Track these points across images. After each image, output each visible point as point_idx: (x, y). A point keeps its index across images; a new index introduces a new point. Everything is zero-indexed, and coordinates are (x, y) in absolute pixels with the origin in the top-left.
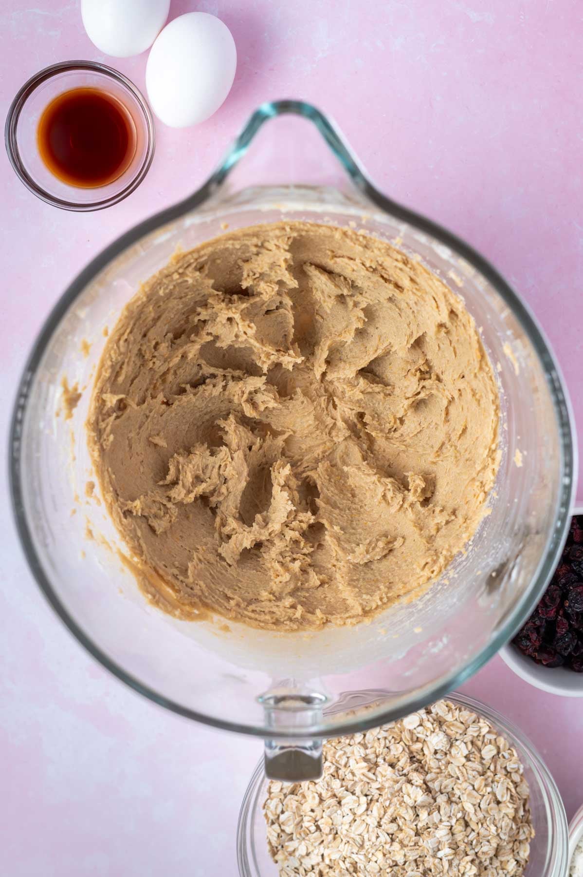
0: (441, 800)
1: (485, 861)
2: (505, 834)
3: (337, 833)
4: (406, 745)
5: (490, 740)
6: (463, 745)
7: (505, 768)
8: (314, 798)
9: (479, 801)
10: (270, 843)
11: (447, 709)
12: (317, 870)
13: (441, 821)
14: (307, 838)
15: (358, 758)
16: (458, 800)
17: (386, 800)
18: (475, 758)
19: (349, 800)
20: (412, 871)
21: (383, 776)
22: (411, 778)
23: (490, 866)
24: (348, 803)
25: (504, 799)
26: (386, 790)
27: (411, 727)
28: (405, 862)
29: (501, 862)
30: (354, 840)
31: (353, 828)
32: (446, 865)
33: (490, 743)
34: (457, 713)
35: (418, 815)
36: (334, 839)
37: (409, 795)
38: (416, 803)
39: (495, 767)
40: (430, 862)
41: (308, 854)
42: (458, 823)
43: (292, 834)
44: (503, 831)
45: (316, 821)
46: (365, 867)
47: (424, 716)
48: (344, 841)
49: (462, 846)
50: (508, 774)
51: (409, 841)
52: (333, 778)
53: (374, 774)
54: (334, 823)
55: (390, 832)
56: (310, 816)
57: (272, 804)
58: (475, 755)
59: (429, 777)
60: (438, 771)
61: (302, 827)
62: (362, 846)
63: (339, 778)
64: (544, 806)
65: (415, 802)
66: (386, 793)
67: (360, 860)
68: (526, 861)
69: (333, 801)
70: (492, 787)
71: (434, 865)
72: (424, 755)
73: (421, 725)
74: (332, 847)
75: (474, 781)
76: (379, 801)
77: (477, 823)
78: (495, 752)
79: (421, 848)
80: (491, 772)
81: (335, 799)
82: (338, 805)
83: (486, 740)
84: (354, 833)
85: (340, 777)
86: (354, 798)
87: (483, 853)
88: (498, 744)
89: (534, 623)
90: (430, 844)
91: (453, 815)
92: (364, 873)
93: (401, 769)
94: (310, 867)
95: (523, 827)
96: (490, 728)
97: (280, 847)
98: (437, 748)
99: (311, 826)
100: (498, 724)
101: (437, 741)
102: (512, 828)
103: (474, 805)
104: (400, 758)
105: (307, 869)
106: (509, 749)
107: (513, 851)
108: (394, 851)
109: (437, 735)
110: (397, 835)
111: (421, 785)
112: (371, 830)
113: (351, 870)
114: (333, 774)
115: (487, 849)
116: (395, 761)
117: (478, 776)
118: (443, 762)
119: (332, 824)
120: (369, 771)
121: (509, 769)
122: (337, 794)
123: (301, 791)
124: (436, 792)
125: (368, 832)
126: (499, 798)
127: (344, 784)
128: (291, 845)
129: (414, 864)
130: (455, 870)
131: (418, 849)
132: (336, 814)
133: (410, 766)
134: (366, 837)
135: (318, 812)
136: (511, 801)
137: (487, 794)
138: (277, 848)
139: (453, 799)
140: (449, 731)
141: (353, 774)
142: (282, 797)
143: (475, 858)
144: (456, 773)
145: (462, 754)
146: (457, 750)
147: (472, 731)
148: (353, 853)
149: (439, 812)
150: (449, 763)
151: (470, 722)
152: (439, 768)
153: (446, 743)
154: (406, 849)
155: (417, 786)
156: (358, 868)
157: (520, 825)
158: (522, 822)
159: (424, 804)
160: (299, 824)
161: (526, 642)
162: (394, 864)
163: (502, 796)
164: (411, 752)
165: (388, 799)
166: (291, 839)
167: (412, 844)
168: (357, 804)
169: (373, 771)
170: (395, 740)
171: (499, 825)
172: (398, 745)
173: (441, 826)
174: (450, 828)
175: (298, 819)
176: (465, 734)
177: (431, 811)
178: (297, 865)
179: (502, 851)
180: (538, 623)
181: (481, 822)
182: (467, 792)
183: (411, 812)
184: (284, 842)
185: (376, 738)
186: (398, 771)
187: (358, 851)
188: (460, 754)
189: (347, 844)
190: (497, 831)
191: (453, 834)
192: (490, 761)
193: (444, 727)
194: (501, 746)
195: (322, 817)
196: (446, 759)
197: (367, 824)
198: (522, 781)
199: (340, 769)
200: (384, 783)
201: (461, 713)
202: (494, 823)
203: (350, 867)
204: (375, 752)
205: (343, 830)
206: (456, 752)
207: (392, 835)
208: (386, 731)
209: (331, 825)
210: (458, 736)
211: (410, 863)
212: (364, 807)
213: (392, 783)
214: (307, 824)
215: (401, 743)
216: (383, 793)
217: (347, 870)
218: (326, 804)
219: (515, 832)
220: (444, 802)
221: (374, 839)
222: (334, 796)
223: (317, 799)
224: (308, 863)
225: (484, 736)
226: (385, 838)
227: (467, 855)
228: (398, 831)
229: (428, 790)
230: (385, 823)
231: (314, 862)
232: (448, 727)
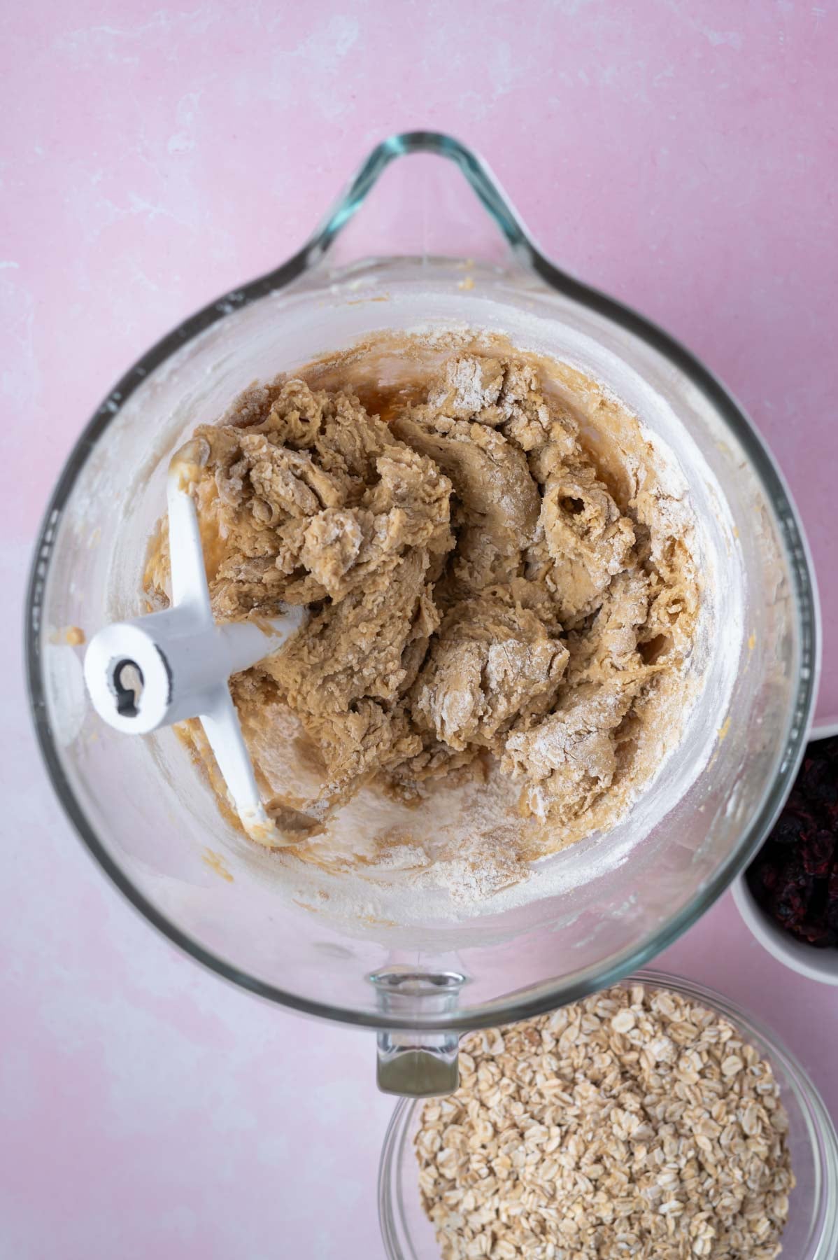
0: (665, 1132)
1: (727, 1219)
2: (754, 1181)
3: (517, 1179)
4: (616, 1055)
5: (734, 1050)
6: (695, 1057)
7: (755, 1089)
8: (486, 1128)
9: (718, 1134)
10: (423, 1193)
11: (673, 1005)
12: (488, 1232)
13: (665, 1162)
14: (476, 1186)
15: (548, 1072)
16: (688, 1133)
17: (587, 1132)
18: (712, 1074)
19: (535, 1132)
20: (625, 1232)
21: (583, 1098)
22: (623, 1101)
23: (733, 1227)
24: (534, 1136)
25: (754, 1132)
26: (588, 1117)
27: (623, 1030)
28: (614, 1220)
29: (749, 1222)
30: (542, 1188)
31: (541, 1171)
32: (672, 1224)
33: (734, 1053)
34: (687, 1011)
35: (632, 1154)
36: (514, 1186)
37: (620, 1125)
38: (631, 1136)
39: (741, 1087)
40: (649, 1220)
41: (477, 1209)
42: (688, 1165)
43: (454, 1180)
44: (752, 1177)
45: (489, 1162)
46: (557, 1226)
47: (642, 1015)
48: (528, 1189)
49: (695, 1198)
50: (759, 1097)
51: (620, 1191)
52: (512, 1101)
53: (571, 1095)
54: (514, 1164)
55: (593, 1176)
56: (480, 1154)
57: (427, 1137)
58: (713, 1069)
59: (648, 1100)
60: (660, 1091)
61: (468, 1170)
62: (553, 1197)
63: (520, 1100)
64: (809, 1144)
65: (629, 1134)
66: (589, 1120)
67: (551, 1216)
68: (784, 1222)
69: (513, 1133)
70: (736, 1115)
71: (655, 1223)
72: (641, 1069)
73: (636, 1027)
74: (511, 1198)
75: (711, 1106)
76: (578, 1132)
77: (716, 1166)
78: (740, 1066)
79: (636, 1200)
80: (736, 1093)
81: (516, 1130)
82: (520, 1139)
83: (727, 1050)
84: (542, 1178)
85: (523, 1099)
86: (543, 1128)
87: (724, 1208)
88: (745, 1054)
89: (797, 883)
90: (649, 1195)
91: (683, 1153)
92: (556, 1235)
93: (608, 1088)
94: (479, 1227)
95: (778, 1173)
96: (733, 1032)
97: (437, 1199)
98: (659, 1059)
99: (482, 1168)
100: (747, 1025)
101: (659, 1049)
102: (763, 1174)
103: (711, 1140)
104: (608, 1073)
105: (475, 1230)
106: (760, 1062)
107: (765, 1206)
108: (598, 1204)
109: (660, 1041)
110: (603, 1181)
111: (636, 1110)
112: (565, 1173)
113: (538, 1230)
114: (513, 1095)
115: (729, 1201)
116: (600, 1077)
117: (716, 1099)
118: (668, 1079)
119: (512, 1166)
120: (564, 1090)
121: (759, 1091)
122: (518, 1123)
123: (467, 1120)
124: (658, 1122)
125: (562, 1176)
126: (747, 1130)
127: (529, 1108)
128: (453, 1197)
129: (626, 1223)
130: (684, 1231)
131: (631, 1202)
132: (516, 1152)
133: (621, 1084)
134: (559, 1183)
135: (492, 1148)
136: (763, 1135)
137: (729, 1124)
138: (433, 1199)
139: (682, 1131)
140: (675, 1036)
141: (541, 1095)
142: (441, 1128)
143: (712, 1214)
144: (685, 1095)
145: (694, 1069)
146: (687, 1062)
147: (708, 1036)
148: (540, 1206)
149: (662, 1149)
150: (675, 1080)
151: (705, 1024)
152: (662, 1087)
153: (672, 1052)
154: (615, 1201)
155: (632, 1112)
156: (548, 1228)
157: (775, 1169)
158: (778, 1166)
159: (641, 1138)
160: (465, 1166)
161: (786, 910)
162: (599, 1222)
163: (751, 1128)
164: (622, 1065)
165: (591, 1130)
166: (453, 1188)
167: (624, 1194)
168: (547, 1138)
169: (569, 1091)
170: (601, 1047)
171: (746, 1169)
172: (604, 1056)
173: (664, 1169)
174: (677, 1171)
175: (463, 1159)
176: (699, 1040)
177: (650, 1147)
178: (461, 1223)
179: (750, 1207)
180: (802, 882)
181: (721, 1164)
182: (702, 1121)
183: (623, 1149)
184: (443, 1191)
185: (573, 1045)
186: (605, 1090)
187: (548, 1204)
188: (691, 1067)
189: (532, 1196)
190: (743, 1176)
191: (682, 1181)
192: (733, 1079)
193: (670, 1031)
194: (749, 1058)
195: (497, 1156)
196: (671, 1075)
197: (560, 1166)
198: (778, 1107)
199: (522, 1088)
200: (584, 1108)
201: (694, 1011)
202: (738, 1166)
203: (536, 1226)
204: (572, 1065)
205: (526, 1173)
206: (686, 1065)
207: (596, 1180)
208: (588, 1035)
209: (509, 1167)
210: (689, 1044)
211: (621, 1221)
212: (556, 1141)
213: (596, 1107)
214: (476, 1165)
215: (610, 1052)
216: (583, 1122)
217: (532, 1230)
218: (502, 1137)
219: (768, 1179)
220: (670, 1135)
221: (569, 1186)
222: (514, 1125)
223: (490, 1130)
224: (476, 1221)
225: (725, 1044)
226: (584, 1185)
227: (701, 1210)
228: (605, 1176)
229: (646, 1117)
230: (586, 1164)
231: (485, 1220)
232: (675, 1030)
